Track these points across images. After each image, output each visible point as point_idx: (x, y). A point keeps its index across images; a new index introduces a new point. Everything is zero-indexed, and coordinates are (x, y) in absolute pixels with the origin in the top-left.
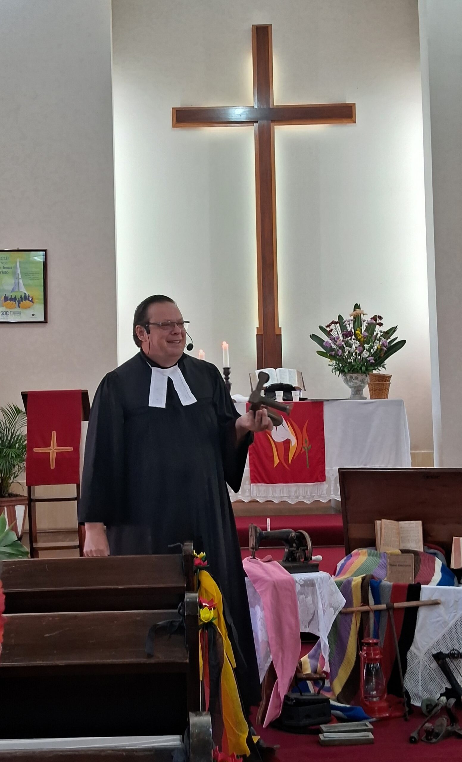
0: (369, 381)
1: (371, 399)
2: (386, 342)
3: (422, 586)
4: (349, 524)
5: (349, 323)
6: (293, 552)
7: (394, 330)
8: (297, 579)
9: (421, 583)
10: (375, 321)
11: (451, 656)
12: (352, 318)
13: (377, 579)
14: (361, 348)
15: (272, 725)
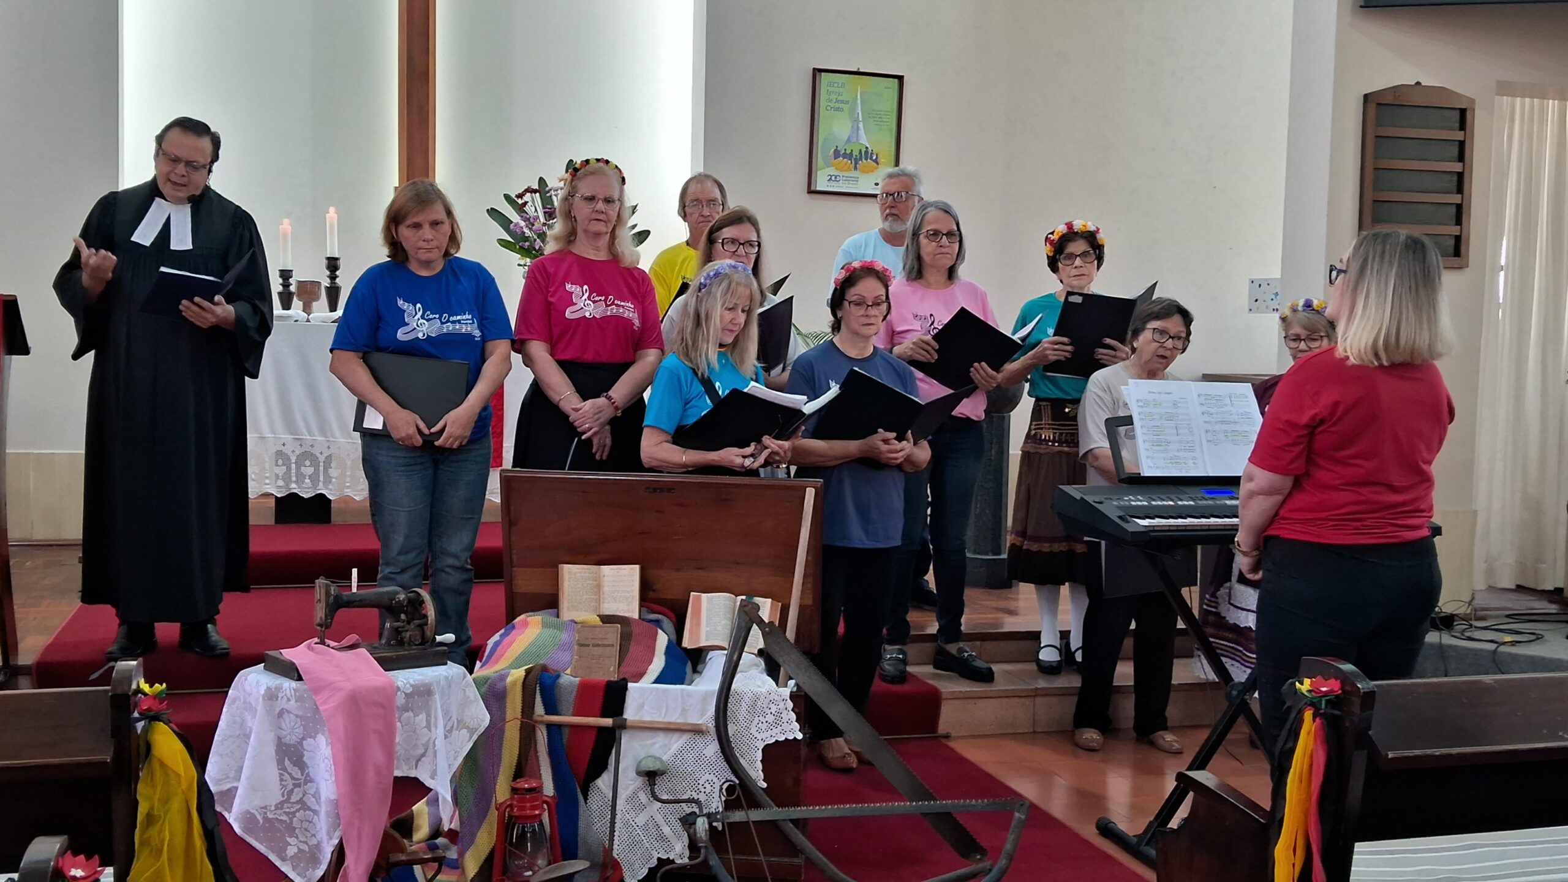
3: (630, 685)
4: (515, 569)
6: (400, 629)
8: (400, 684)
9: (627, 678)
13: (553, 672)
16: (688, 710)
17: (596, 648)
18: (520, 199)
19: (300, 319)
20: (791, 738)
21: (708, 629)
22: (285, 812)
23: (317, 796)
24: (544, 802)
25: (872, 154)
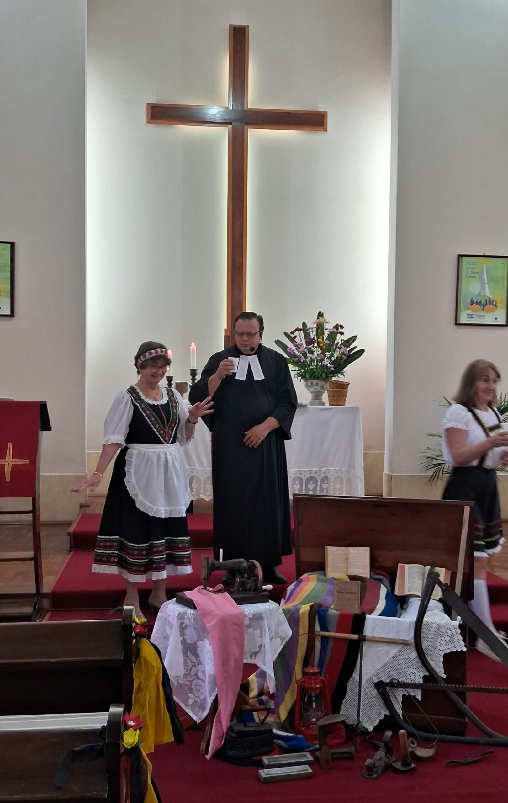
0: (328, 388)
1: (330, 405)
2: (345, 350)
3: (367, 616)
4: (301, 548)
5: (312, 330)
6: (244, 582)
7: (354, 338)
8: (246, 613)
9: (365, 612)
10: (336, 329)
11: (391, 685)
12: (315, 325)
13: (324, 607)
14: (322, 356)
15: (214, 756)
16: (400, 632)
17: (347, 594)
18: (292, 335)
20: (459, 650)
21: (410, 585)
22: (188, 680)
23: (204, 672)
24: (322, 680)
25: (493, 301)
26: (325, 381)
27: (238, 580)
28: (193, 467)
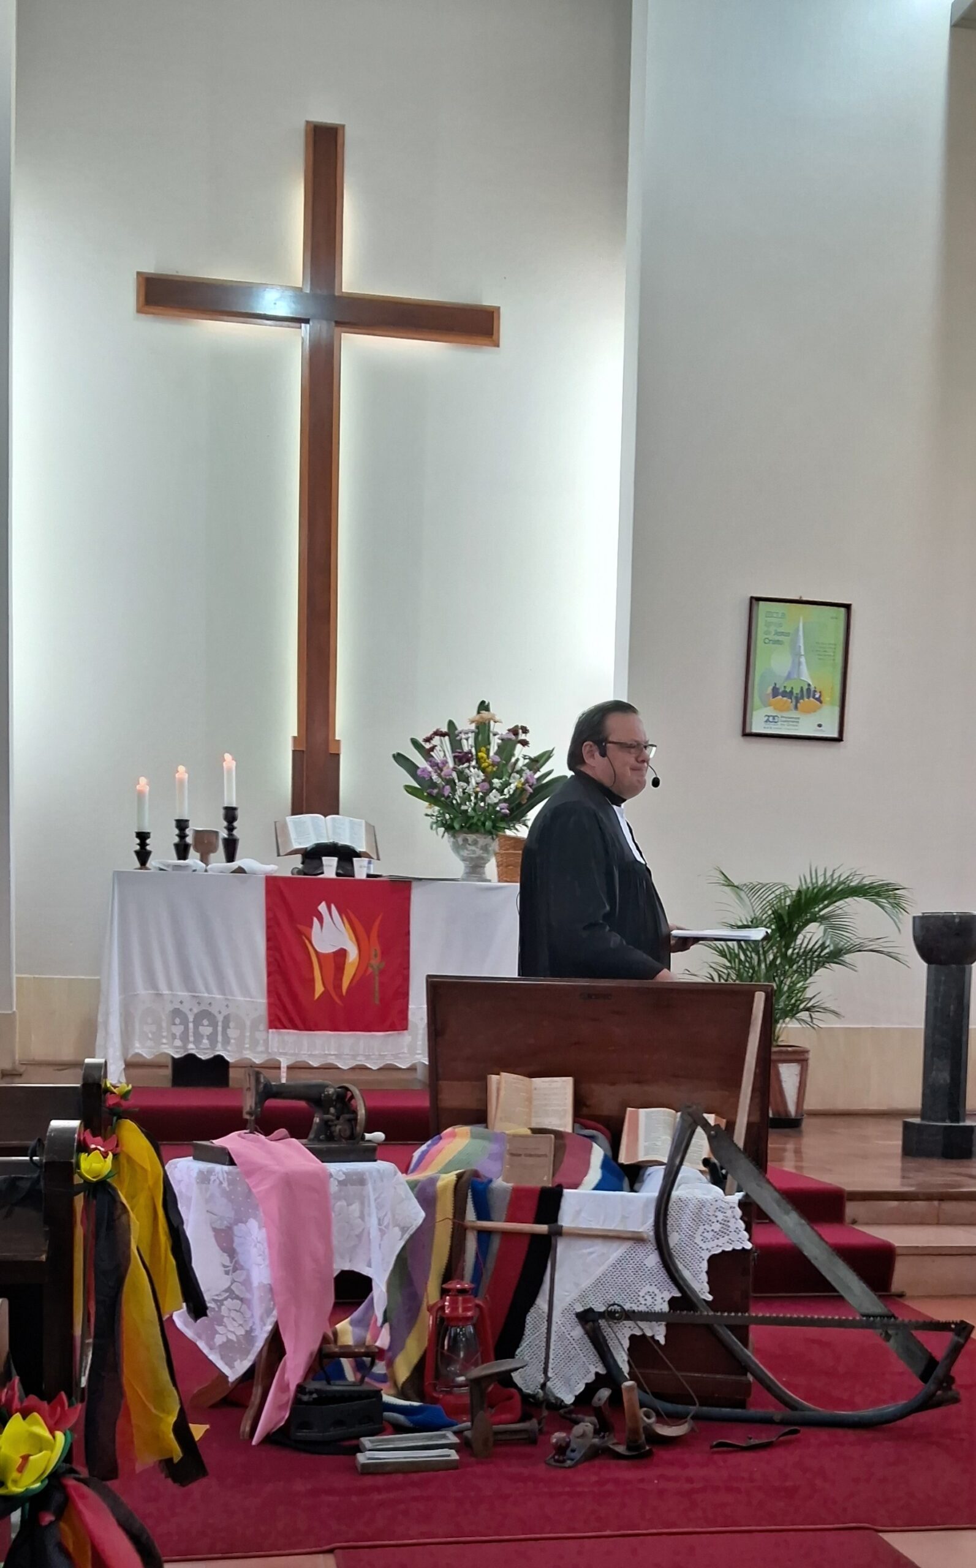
0: (497, 850)
1: (499, 881)
2: (532, 777)
3: (566, 1191)
4: (440, 1082)
5: (466, 736)
6: (330, 1123)
7: (548, 755)
8: (334, 1172)
9: (562, 1185)
10: (514, 735)
11: (608, 1315)
12: (473, 727)
13: (483, 1178)
14: (486, 785)
15: (270, 1439)
16: (627, 1218)
17: (528, 1158)
18: (428, 743)
19: (198, 868)
20: (739, 1248)
21: (647, 1144)
23: (247, 1283)
24: (478, 1306)
25: (815, 691)
26: (490, 837)
27: (317, 1120)
28: (229, 997)
